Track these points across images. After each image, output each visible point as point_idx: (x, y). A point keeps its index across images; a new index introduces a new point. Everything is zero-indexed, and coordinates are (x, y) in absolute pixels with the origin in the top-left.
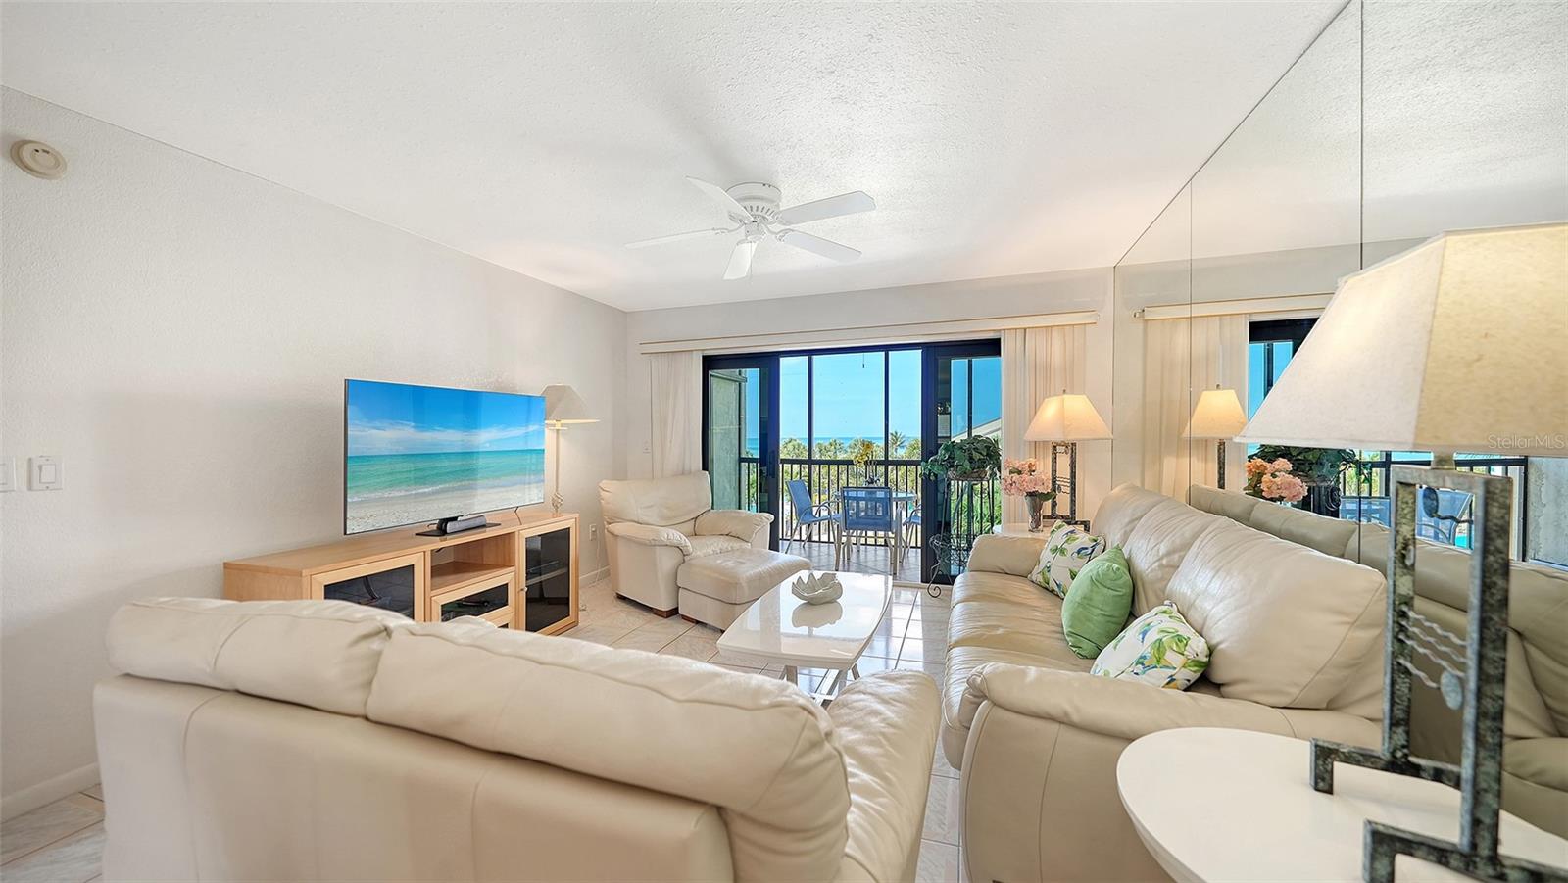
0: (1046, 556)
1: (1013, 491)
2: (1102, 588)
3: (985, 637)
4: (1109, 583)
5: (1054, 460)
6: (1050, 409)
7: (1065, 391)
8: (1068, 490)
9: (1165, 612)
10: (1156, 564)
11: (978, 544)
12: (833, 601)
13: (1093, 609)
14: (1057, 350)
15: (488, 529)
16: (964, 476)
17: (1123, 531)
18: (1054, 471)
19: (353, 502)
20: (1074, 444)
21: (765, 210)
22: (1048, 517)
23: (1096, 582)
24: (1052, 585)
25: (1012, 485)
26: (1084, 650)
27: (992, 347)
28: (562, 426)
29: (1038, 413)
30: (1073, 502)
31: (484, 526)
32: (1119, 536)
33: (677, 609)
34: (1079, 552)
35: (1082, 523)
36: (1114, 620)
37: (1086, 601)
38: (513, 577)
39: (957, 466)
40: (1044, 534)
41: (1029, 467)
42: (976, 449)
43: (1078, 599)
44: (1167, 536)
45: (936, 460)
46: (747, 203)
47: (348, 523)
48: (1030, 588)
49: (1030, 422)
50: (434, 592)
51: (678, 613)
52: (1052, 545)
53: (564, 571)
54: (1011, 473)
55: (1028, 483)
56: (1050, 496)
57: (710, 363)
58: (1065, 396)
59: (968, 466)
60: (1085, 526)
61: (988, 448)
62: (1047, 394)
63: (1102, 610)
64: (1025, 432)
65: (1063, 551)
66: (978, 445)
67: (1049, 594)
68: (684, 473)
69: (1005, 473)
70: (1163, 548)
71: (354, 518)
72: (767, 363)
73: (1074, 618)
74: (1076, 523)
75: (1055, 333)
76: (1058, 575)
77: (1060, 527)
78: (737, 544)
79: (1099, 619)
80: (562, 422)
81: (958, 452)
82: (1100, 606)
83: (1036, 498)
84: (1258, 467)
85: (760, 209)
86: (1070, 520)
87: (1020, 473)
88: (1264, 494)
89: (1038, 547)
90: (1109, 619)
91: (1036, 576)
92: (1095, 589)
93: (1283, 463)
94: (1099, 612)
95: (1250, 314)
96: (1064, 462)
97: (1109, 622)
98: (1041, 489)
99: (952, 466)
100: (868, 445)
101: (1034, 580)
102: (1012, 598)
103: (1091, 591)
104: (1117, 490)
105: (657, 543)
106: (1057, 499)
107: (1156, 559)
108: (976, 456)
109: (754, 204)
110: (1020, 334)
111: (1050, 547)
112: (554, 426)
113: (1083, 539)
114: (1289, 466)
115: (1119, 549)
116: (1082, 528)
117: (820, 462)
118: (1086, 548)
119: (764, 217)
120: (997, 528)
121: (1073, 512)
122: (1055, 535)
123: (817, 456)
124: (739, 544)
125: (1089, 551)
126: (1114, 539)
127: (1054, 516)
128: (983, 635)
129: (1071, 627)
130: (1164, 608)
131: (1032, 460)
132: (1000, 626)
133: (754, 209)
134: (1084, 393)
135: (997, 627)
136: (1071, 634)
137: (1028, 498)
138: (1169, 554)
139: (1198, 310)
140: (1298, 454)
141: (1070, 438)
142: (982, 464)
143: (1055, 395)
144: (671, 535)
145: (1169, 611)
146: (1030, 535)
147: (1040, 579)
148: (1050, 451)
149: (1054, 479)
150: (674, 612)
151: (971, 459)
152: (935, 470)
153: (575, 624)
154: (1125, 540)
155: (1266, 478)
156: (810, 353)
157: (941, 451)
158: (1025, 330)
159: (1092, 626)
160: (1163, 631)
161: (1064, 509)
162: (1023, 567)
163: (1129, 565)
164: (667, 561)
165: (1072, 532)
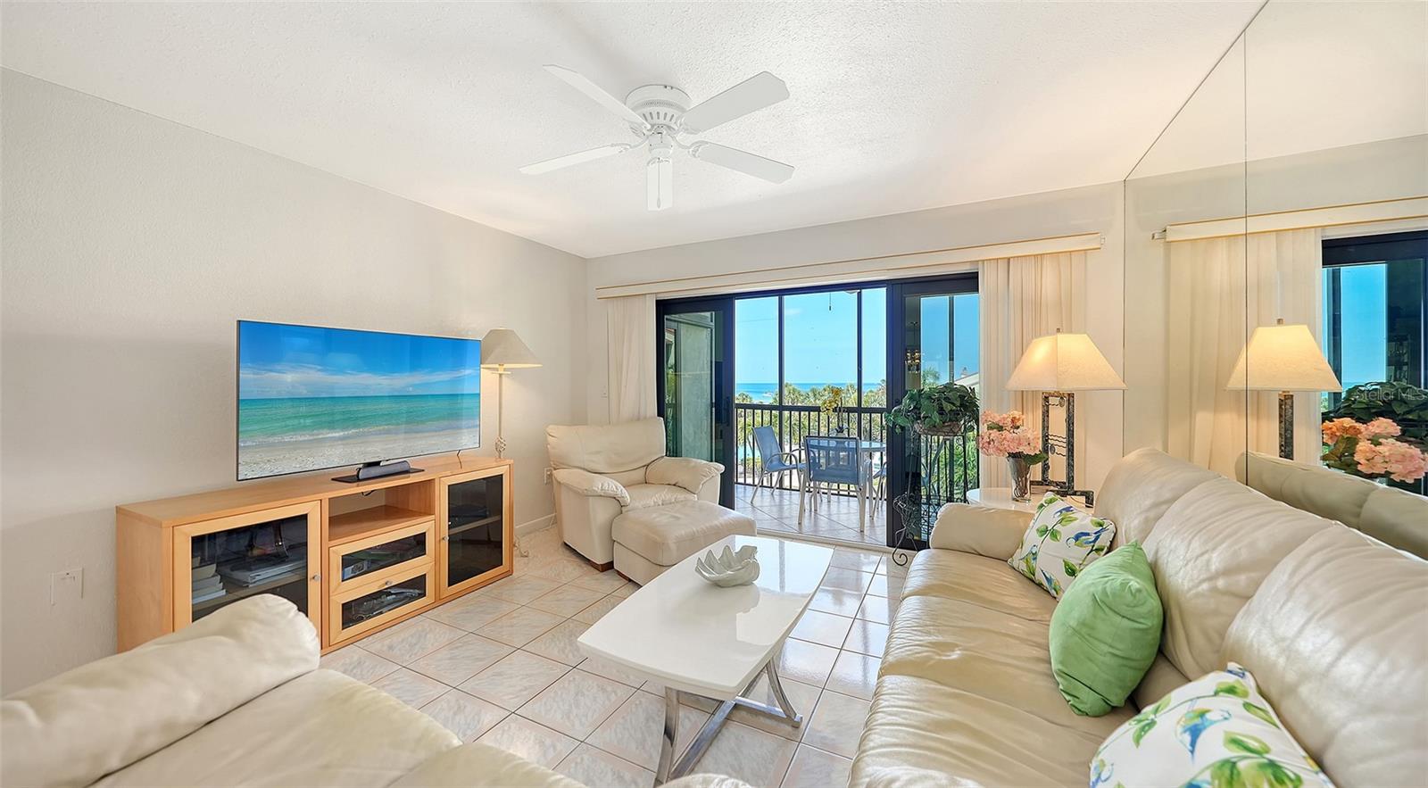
0: (1032, 538)
1: (991, 451)
2: (1111, 614)
3: (932, 662)
4: (1123, 609)
5: (1046, 414)
6: (1040, 351)
7: (1058, 329)
8: (1064, 452)
9: (1231, 690)
10: (1205, 586)
11: (945, 515)
12: (747, 583)
13: (1096, 642)
14: (1049, 281)
15: (411, 475)
16: (934, 429)
17: (1143, 516)
18: (1045, 427)
19: (244, 447)
20: (1071, 396)
21: (668, 118)
22: (1038, 483)
23: (1102, 603)
24: (1039, 577)
25: (989, 443)
26: (1082, 703)
27: (968, 282)
28: (505, 370)
29: (1025, 355)
30: (1070, 466)
31: (407, 472)
32: (1136, 522)
33: (612, 562)
34: (1077, 538)
35: (1083, 494)
36: (1132, 664)
37: (1084, 630)
38: (435, 526)
39: (925, 417)
40: (1029, 506)
41: (1013, 421)
42: (947, 399)
43: (1073, 623)
44: (1222, 541)
45: (900, 410)
46: (647, 110)
47: (240, 468)
48: (1009, 578)
49: (1015, 367)
50: (333, 543)
51: (613, 568)
52: (1039, 524)
53: (495, 518)
54: (990, 428)
55: (1010, 440)
56: (1042, 457)
57: (665, 308)
58: (1060, 336)
59: (936, 417)
60: (1087, 498)
61: (962, 397)
62: (1038, 334)
63: (1111, 646)
64: (1009, 378)
65: (1054, 535)
66: (950, 395)
67: (1035, 590)
68: (638, 418)
69: (983, 428)
70: (1216, 560)
71: (247, 463)
72: (721, 305)
73: (1066, 650)
74: (1075, 493)
75: (1047, 263)
76: (1049, 565)
77: (1051, 501)
78: (681, 495)
79: (1108, 659)
80: (506, 366)
81: (925, 402)
82: (1110, 641)
83: (1021, 461)
84: (1345, 430)
85: (662, 116)
86: (1066, 489)
87: (1000, 428)
88: (1359, 467)
89: (1022, 524)
90: (1125, 662)
91: (1017, 561)
92: (1100, 614)
93: (1384, 425)
94: (1106, 649)
95: (1323, 227)
96: (1058, 415)
97: (1125, 666)
98: (1026, 450)
99: (919, 418)
100: (836, 392)
101: (1015, 566)
102: (984, 594)
103: (1094, 616)
104: (1132, 456)
105: (589, 493)
106: (1050, 462)
107: (1203, 576)
108: (948, 407)
109: (654, 109)
110: (1003, 266)
111: (1036, 527)
112: (497, 370)
113: (1084, 519)
114: (1396, 429)
115: (1137, 547)
116: (1083, 499)
117: (791, 409)
118: (1088, 534)
119: (669, 127)
120: (972, 495)
121: (1071, 479)
122: (1045, 511)
123: (787, 402)
124: (683, 496)
125: (1092, 538)
126: (1130, 524)
127: (1045, 482)
128: (929, 658)
129: (1062, 663)
130: (1230, 679)
131: (1017, 414)
132: (957, 646)
133: (655, 116)
134: (1085, 333)
135: (950, 647)
136: (1063, 674)
137: (1011, 459)
138: (1226, 572)
139: (1255, 225)
140: (1408, 412)
141: (1066, 388)
142: (955, 416)
143: (1048, 334)
144: (606, 485)
145: (1240, 689)
146: (1013, 506)
147: (1023, 567)
148: (1040, 402)
149: (1046, 438)
150: (609, 566)
151: (941, 411)
152: (900, 421)
153: (510, 573)
154: (1146, 530)
155: (1363, 446)
156: (780, 293)
157: (906, 401)
158: (1009, 259)
159: (1097, 669)
160: (1235, 742)
161: (1058, 473)
162: (1000, 547)
163: (1155, 575)
164: (601, 513)
165: (1068, 509)
